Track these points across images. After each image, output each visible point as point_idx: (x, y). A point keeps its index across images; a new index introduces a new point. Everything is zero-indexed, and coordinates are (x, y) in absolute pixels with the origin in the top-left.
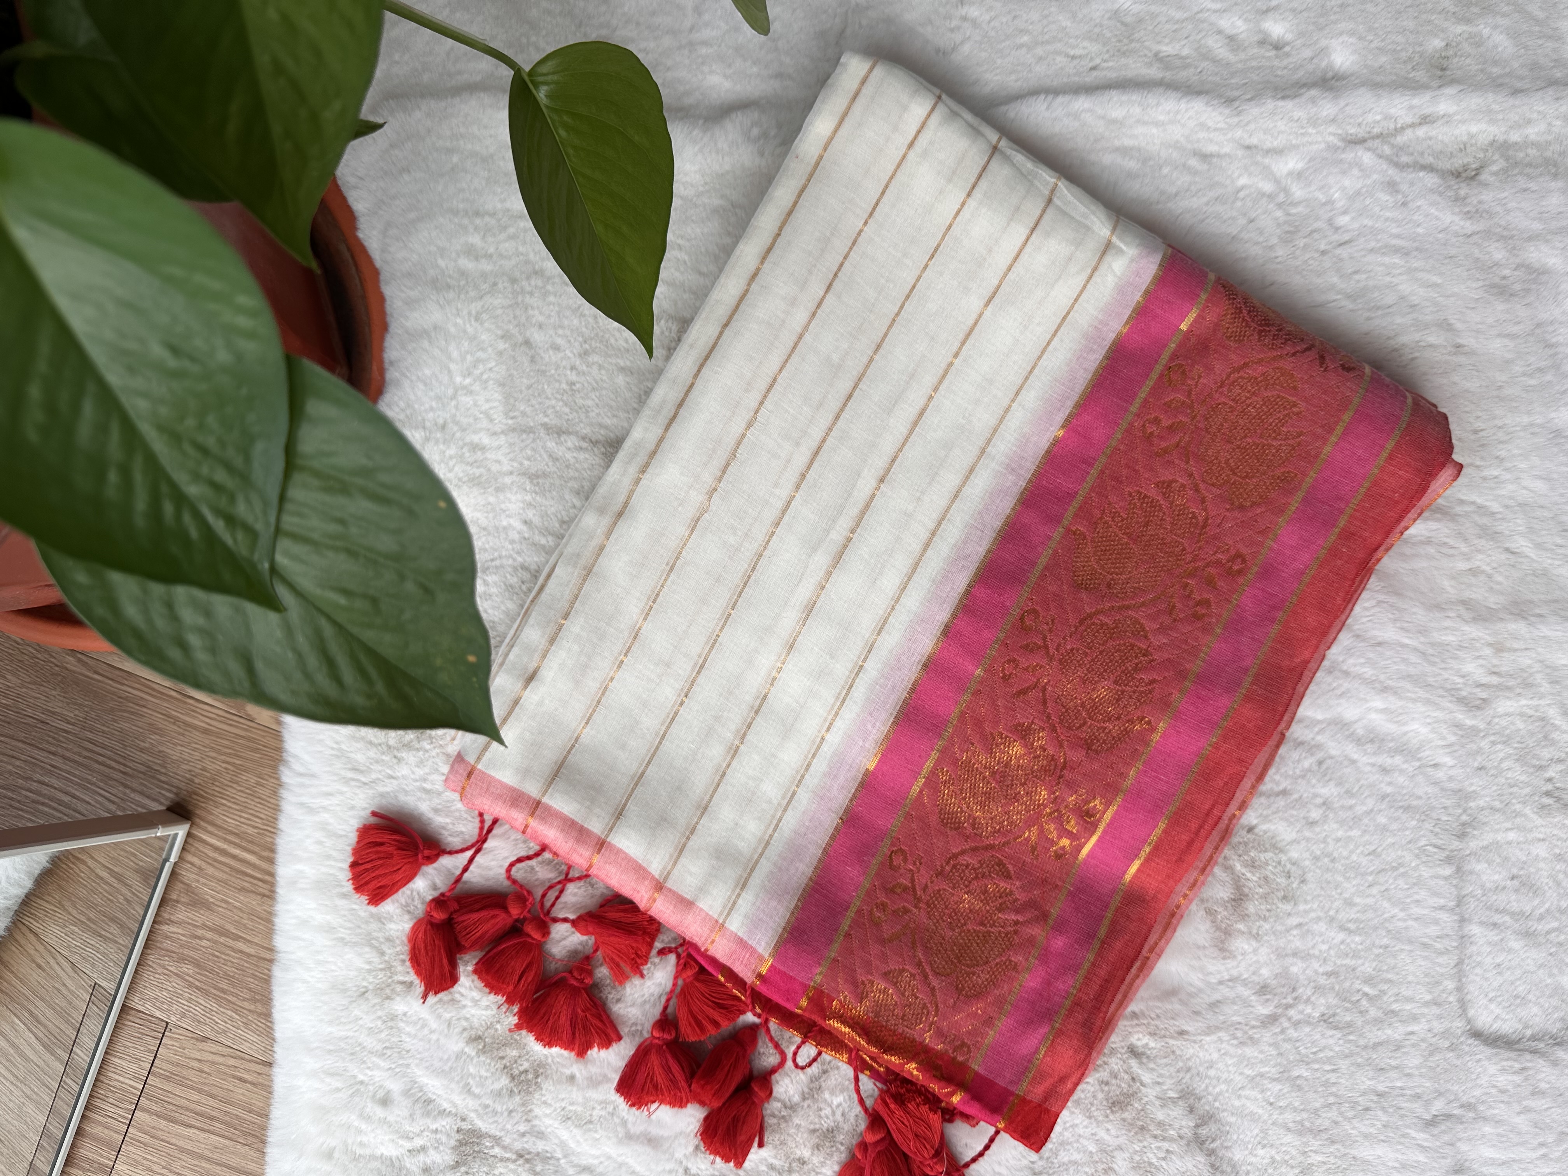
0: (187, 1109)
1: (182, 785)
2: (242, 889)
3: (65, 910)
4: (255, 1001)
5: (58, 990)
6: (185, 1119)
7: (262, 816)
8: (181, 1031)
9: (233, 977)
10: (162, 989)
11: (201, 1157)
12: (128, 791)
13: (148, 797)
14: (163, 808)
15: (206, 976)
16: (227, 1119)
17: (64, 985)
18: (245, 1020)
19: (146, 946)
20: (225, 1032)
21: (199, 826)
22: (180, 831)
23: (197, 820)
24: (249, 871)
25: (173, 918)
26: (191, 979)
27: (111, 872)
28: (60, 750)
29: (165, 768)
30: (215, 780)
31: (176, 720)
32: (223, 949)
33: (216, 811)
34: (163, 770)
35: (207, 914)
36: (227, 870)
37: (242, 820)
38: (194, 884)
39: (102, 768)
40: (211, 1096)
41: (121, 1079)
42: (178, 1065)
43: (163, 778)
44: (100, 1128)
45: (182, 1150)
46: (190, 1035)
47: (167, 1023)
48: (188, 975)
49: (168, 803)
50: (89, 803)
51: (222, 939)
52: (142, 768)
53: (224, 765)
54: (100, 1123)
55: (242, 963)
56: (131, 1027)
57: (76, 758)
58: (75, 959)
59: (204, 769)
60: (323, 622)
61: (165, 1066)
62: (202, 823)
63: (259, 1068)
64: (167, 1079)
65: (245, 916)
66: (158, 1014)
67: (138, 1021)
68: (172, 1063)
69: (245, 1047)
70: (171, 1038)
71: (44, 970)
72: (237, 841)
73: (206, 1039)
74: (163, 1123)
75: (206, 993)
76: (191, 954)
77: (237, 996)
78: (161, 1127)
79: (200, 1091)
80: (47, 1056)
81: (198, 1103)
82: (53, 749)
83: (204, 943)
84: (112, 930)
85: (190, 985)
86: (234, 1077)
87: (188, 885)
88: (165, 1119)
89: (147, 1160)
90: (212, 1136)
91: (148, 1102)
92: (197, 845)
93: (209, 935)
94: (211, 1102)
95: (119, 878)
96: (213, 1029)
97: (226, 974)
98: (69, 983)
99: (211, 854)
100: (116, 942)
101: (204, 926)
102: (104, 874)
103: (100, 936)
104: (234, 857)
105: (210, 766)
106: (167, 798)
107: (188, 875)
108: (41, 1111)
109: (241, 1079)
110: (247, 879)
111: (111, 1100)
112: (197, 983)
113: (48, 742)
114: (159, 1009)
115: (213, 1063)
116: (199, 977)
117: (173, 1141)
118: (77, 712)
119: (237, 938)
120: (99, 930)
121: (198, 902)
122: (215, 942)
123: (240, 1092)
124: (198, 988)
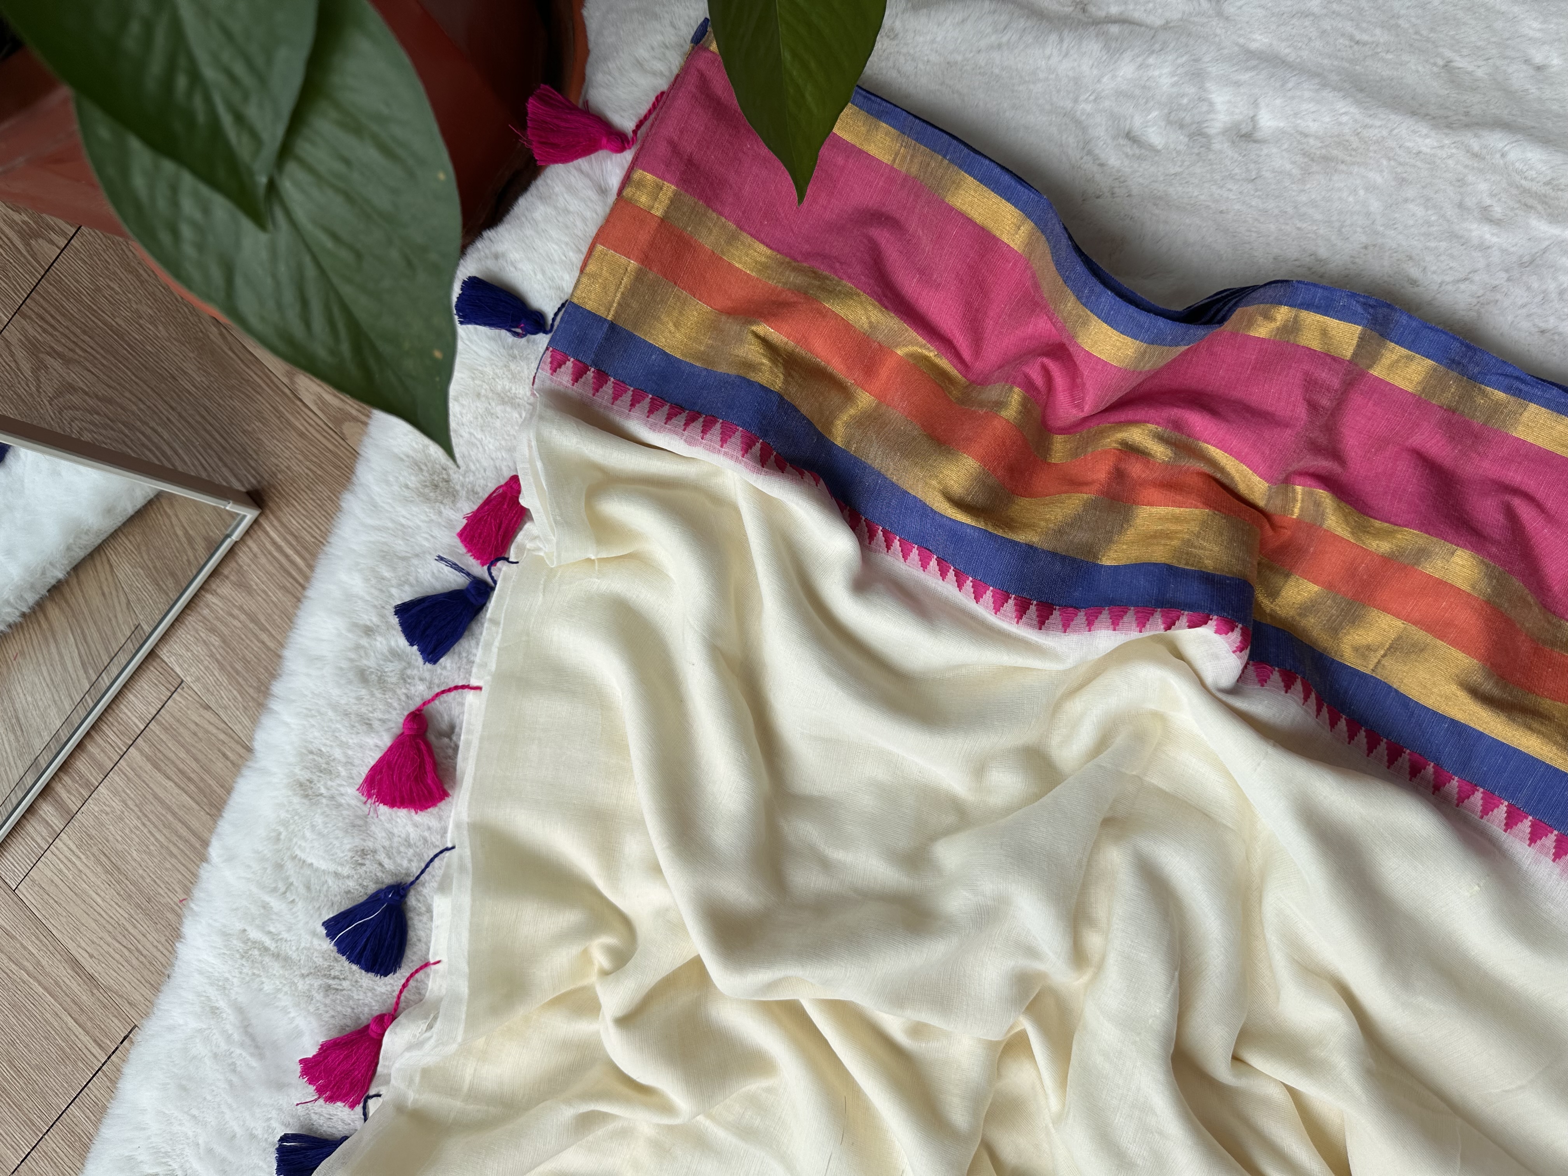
0: (173, 762)
1: (266, 476)
2: (284, 588)
3: (140, 553)
4: (259, 690)
5: (110, 620)
6: (168, 771)
7: (322, 528)
8: (190, 692)
9: (249, 662)
10: (188, 649)
11: (169, 809)
12: (220, 464)
13: (235, 476)
14: (243, 489)
15: (227, 653)
16: (202, 785)
17: (116, 617)
18: (245, 705)
19: (189, 606)
20: (225, 708)
21: (267, 517)
22: (249, 515)
23: (268, 512)
24: (294, 573)
25: (218, 591)
26: (214, 650)
27: (186, 533)
28: (179, 409)
29: (257, 454)
30: (295, 481)
31: (280, 416)
32: (250, 635)
33: (286, 510)
34: (255, 457)
35: (247, 598)
36: (277, 565)
37: (305, 526)
38: (245, 568)
39: (208, 437)
40: (196, 760)
41: (129, 714)
42: (178, 721)
43: (253, 463)
44: (99, 750)
45: (156, 797)
46: (197, 699)
47: (182, 681)
48: (213, 645)
49: (249, 487)
50: (185, 463)
51: (251, 625)
52: (239, 448)
53: (306, 471)
54: (99, 746)
55: (260, 653)
56: (152, 673)
57: (190, 420)
58: (132, 597)
59: (288, 468)
60: (307, 260)
61: (167, 717)
62: (271, 516)
63: (242, 751)
64: (166, 729)
65: (277, 612)
66: (178, 670)
67: (160, 669)
68: (174, 717)
69: (237, 728)
70: (181, 696)
71: (105, 599)
72: (294, 543)
73: (207, 707)
74: (148, 767)
75: (222, 668)
76: (223, 628)
77: (245, 680)
78: (147, 769)
79: (188, 751)
80: (81, 672)
81: (183, 761)
82: (174, 404)
83: (236, 623)
84: (168, 583)
85: (212, 655)
86: (219, 750)
87: (241, 567)
88: (152, 764)
89: (125, 793)
90: (184, 795)
91: (144, 744)
92: (260, 533)
93: (243, 617)
94: (194, 765)
95: (190, 540)
96: (217, 702)
97: (244, 657)
98: (120, 616)
99: (269, 546)
100: (167, 594)
101: (241, 608)
102: (180, 533)
103: (158, 585)
104: (287, 556)
105: (296, 468)
106: (250, 483)
107: (243, 557)
108: (60, 718)
109: (224, 755)
110: (291, 580)
111: (115, 729)
112: (218, 656)
113: (172, 398)
114: (181, 666)
115: (207, 732)
116: (221, 651)
117: (151, 785)
118: (204, 379)
119: (264, 629)
120: (159, 579)
121: (243, 586)
122: (245, 626)
123: (219, 766)
124: (217, 660)
